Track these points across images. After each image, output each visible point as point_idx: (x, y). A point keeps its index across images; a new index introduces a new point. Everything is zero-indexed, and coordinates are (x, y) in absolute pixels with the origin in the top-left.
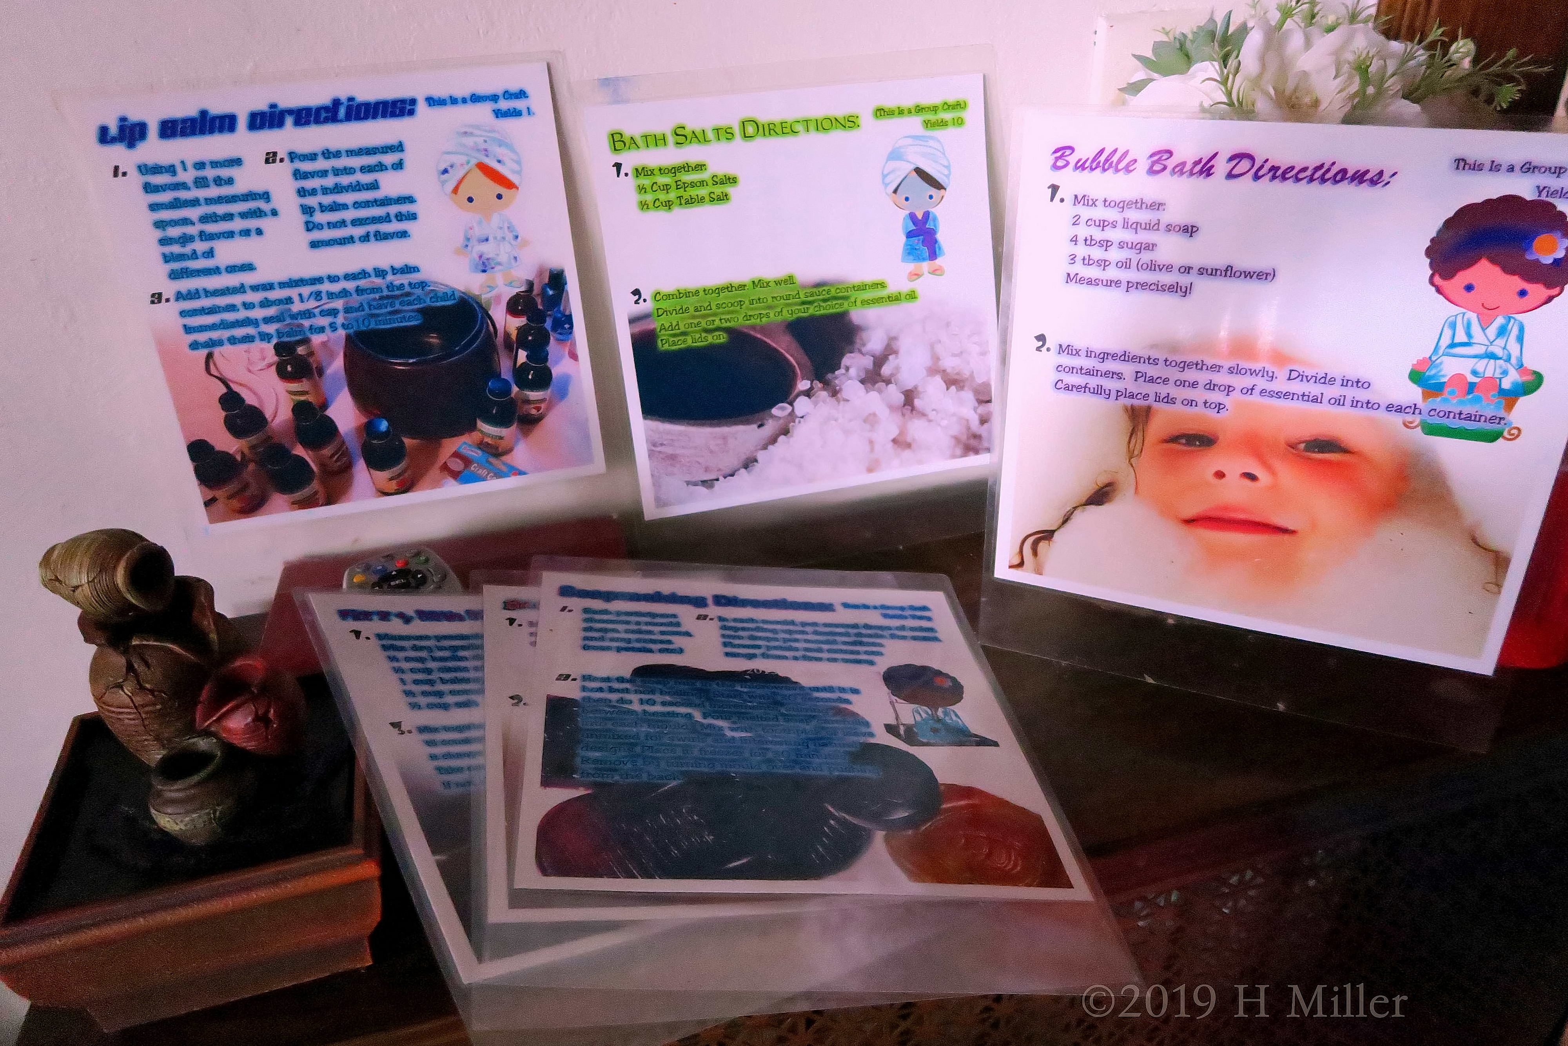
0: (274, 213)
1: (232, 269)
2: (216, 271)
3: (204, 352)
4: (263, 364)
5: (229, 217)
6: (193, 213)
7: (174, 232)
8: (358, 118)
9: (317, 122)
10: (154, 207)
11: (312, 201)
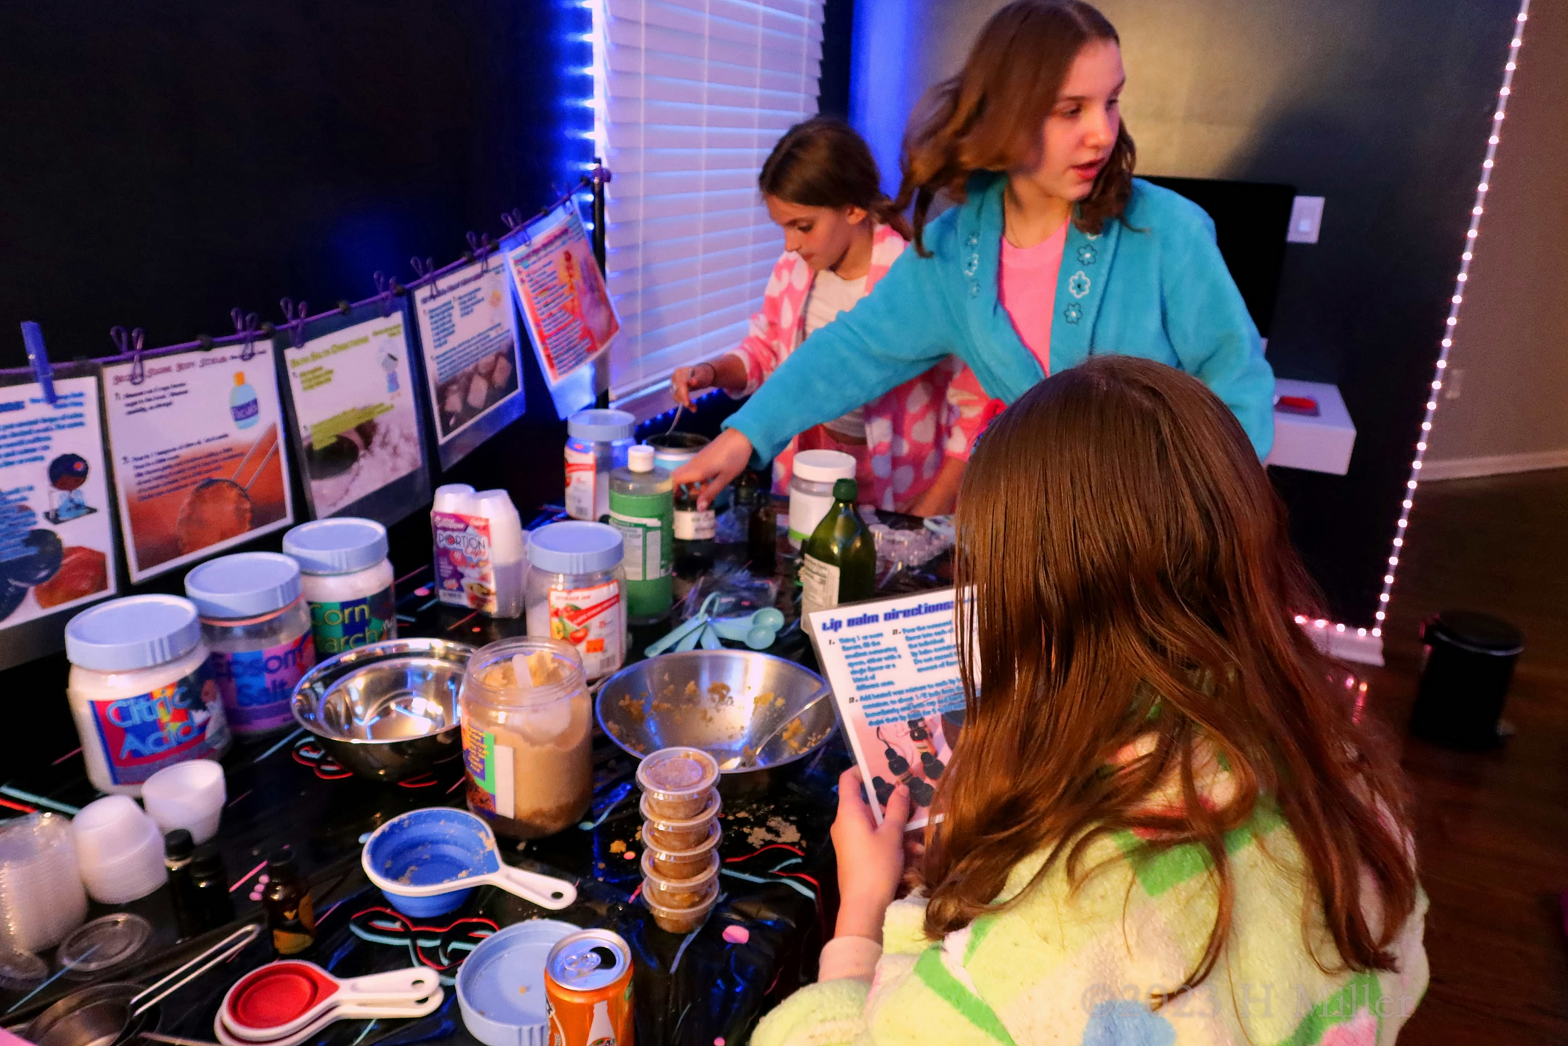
0: (900, 656)
1: (884, 684)
2: (876, 685)
3: (875, 727)
4: (903, 733)
5: (880, 660)
6: (864, 659)
7: (857, 668)
8: (930, 611)
9: (913, 614)
10: (847, 657)
11: (915, 650)
